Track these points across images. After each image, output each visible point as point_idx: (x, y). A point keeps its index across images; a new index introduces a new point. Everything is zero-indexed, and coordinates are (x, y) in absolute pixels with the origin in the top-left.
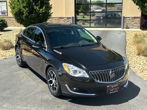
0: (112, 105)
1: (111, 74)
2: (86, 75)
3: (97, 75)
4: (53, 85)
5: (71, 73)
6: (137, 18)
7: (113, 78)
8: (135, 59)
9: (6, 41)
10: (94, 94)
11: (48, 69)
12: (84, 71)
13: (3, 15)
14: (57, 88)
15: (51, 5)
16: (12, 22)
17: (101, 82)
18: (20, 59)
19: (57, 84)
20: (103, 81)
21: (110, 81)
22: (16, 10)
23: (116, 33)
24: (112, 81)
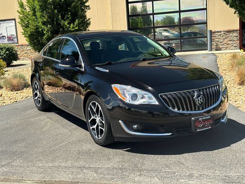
0: (202, 152)
1: (198, 98)
2: (153, 100)
3: (173, 100)
4: (98, 126)
5: (128, 100)
6: (233, 31)
7: (200, 104)
8: (236, 90)
9: (15, 77)
10: (170, 134)
11: (88, 101)
12: (150, 95)
13: (11, 42)
14: (104, 130)
15: (89, 19)
16: (26, 53)
17: (181, 111)
18: (40, 98)
19: (104, 122)
20: (183, 110)
21: (195, 110)
22: (32, 28)
23: (201, 57)
24: (199, 110)
